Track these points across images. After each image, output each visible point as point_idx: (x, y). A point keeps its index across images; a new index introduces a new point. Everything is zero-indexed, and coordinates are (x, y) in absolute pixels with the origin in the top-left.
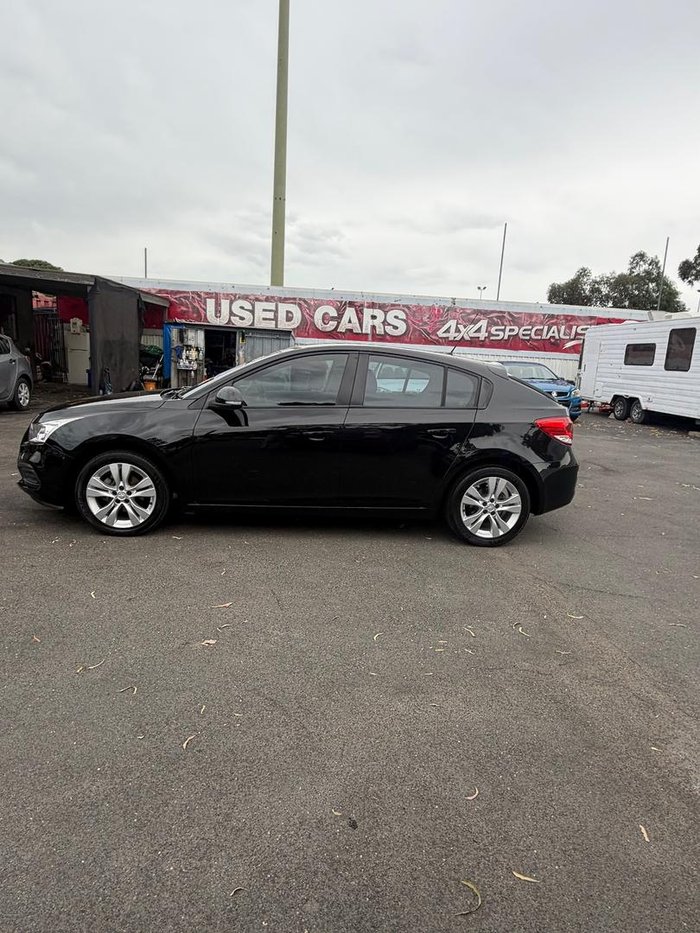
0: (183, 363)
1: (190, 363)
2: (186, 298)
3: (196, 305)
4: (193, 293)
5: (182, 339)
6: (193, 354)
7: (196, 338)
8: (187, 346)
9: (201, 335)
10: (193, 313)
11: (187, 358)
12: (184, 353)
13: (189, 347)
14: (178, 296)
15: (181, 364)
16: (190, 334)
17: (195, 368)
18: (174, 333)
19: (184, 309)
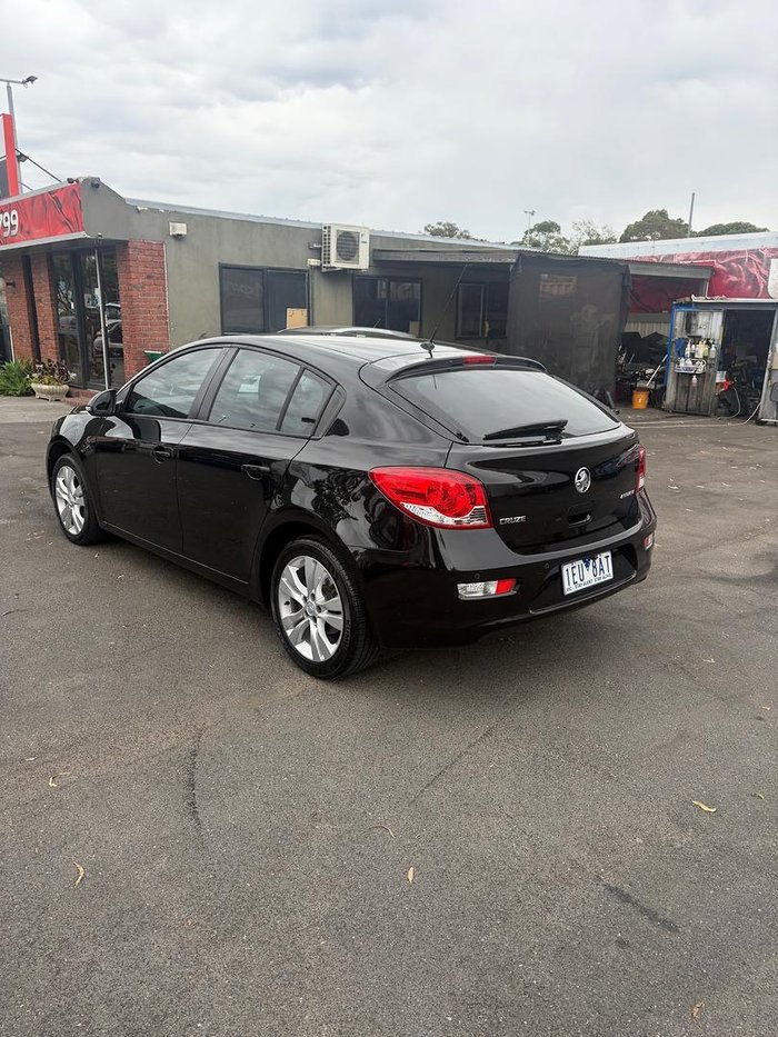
0: (685, 364)
1: (694, 363)
2: (739, 261)
3: (754, 271)
4: (751, 251)
5: (688, 326)
6: (701, 349)
7: (708, 325)
8: (695, 337)
9: (718, 318)
10: (748, 284)
11: (693, 355)
12: (688, 349)
13: (697, 340)
14: (727, 260)
15: (682, 365)
16: (702, 319)
17: (700, 371)
18: (679, 317)
19: (734, 279)
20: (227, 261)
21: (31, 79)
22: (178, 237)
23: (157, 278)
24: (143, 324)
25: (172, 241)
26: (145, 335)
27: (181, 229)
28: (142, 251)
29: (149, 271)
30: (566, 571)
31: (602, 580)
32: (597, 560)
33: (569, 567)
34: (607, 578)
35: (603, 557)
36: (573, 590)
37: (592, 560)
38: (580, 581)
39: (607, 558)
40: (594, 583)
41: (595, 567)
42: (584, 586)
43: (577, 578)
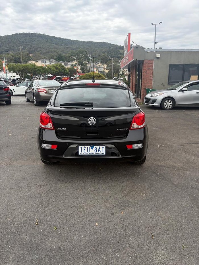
20: (172, 63)
21: (161, 23)
22: (158, 58)
23: (151, 69)
24: (146, 81)
25: (156, 59)
26: (146, 84)
27: (158, 56)
28: (148, 62)
29: (149, 67)
30: (81, 148)
31: (99, 154)
32: (98, 147)
33: (83, 147)
34: (102, 154)
35: (101, 147)
36: (83, 154)
37: (95, 146)
38: (87, 152)
39: (103, 147)
40: (94, 154)
41: (96, 149)
42: (89, 154)
43: (86, 151)
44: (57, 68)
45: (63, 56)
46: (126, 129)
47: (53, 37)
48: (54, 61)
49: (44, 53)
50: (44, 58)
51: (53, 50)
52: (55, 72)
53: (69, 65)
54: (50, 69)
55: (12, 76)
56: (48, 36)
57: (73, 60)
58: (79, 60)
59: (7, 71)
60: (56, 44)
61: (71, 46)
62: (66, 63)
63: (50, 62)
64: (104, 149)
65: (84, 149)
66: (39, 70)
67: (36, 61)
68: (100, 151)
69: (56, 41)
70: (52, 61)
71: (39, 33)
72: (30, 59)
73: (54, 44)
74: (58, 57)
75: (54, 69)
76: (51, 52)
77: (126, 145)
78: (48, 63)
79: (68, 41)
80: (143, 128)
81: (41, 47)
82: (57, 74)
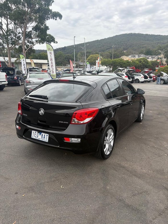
30: (33, 132)
31: (44, 141)
32: (44, 134)
33: (34, 132)
34: (46, 141)
35: (46, 134)
36: (34, 138)
37: (42, 133)
38: (36, 137)
39: (47, 135)
40: (41, 140)
41: (42, 136)
42: (37, 139)
43: (36, 135)
44: (140, 62)
45: (151, 51)
46: (67, 123)
47: (147, 35)
48: (143, 55)
49: (136, 49)
50: (135, 53)
51: (144, 46)
52: (138, 65)
53: (156, 58)
54: (135, 62)
55: (106, 69)
56: (142, 34)
57: (160, 54)
58: (165, 54)
59: (100, 65)
60: (148, 40)
61: (162, 41)
62: (153, 56)
63: (139, 56)
64: (48, 137)
65: (35, 134)
66: (124, 63)
67: (127, 56)
68: (45, 138)
69: (149, 38)
70: (141, 56)
71: (134, 33)
72: (123, 54)
73: (146, 40)
74: (147, 52)
75: (137, 62)
76: (143, 47)
77: (63, 138)
78: (137, 57)
79: (160, 36)
80: (86, 124)
81: (134, 45)
82: (140, 67)
